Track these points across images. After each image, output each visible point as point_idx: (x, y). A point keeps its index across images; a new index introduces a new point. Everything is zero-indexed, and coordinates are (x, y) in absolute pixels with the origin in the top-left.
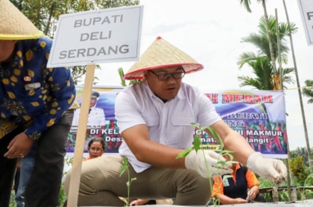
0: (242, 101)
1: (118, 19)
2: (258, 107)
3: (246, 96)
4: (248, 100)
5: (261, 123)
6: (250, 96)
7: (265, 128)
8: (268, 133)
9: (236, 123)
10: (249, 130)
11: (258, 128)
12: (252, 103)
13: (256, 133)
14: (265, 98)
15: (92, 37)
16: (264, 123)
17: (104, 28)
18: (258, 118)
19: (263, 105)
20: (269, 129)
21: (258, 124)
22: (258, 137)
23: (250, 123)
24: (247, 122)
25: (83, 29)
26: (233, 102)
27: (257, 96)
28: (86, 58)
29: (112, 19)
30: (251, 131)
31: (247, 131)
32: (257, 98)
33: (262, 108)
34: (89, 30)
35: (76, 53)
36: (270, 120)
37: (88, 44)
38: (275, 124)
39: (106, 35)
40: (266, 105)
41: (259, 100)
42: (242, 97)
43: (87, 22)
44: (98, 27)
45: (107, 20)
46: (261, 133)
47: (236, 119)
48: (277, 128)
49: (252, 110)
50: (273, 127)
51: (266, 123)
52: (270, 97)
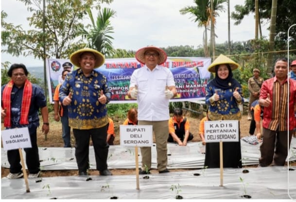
0: (185, 65)
1: (143, 130)
2: (194, 70)
3: (187, 63)
4: (188, 65)
5: (195, 80)
6: (190, 63)
7: (197, 83)
8: (199, 86)
9: (180, 81)
10: (188, 85)
11: (193, 83)
12: (190, 67)
13: (192, 86)
14: (199, 63)
15: (135, 136)
16: (197, 79)
17: (139, 133)
18: (193, 77)
19: (197, 69)
20: (200, 83)
21: (193, 81)
22: (193, 89)
23: (188, 80)
24: (186, 80)
25: (130, 133)
26: (179, 67)
27: (194, 62)
28: (134, 144)
29: (141, 130)
30: (189, 86)
31: (187, 86)
32: (194, 63)
33: (196, 70)
34: (133, 133)
35: (130, 142)
36: (201, 78)
37: (134, 139)
38: (203, 80)
39: (140, 136)
40: (199, 68)
41: (195, 65)
42: (184, 63)
43: (132, 130)
44: (136, 133)
45: (139, 130)
46: (195, 86)
47: (180, 78)
48: (204, 82)
49: (190, 72)
50: (202, 82)
51: (198, 80)
52: (202, 62)
